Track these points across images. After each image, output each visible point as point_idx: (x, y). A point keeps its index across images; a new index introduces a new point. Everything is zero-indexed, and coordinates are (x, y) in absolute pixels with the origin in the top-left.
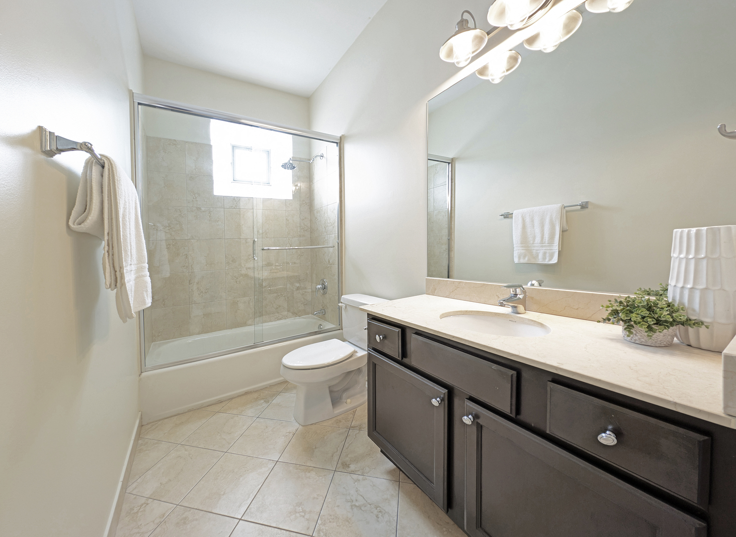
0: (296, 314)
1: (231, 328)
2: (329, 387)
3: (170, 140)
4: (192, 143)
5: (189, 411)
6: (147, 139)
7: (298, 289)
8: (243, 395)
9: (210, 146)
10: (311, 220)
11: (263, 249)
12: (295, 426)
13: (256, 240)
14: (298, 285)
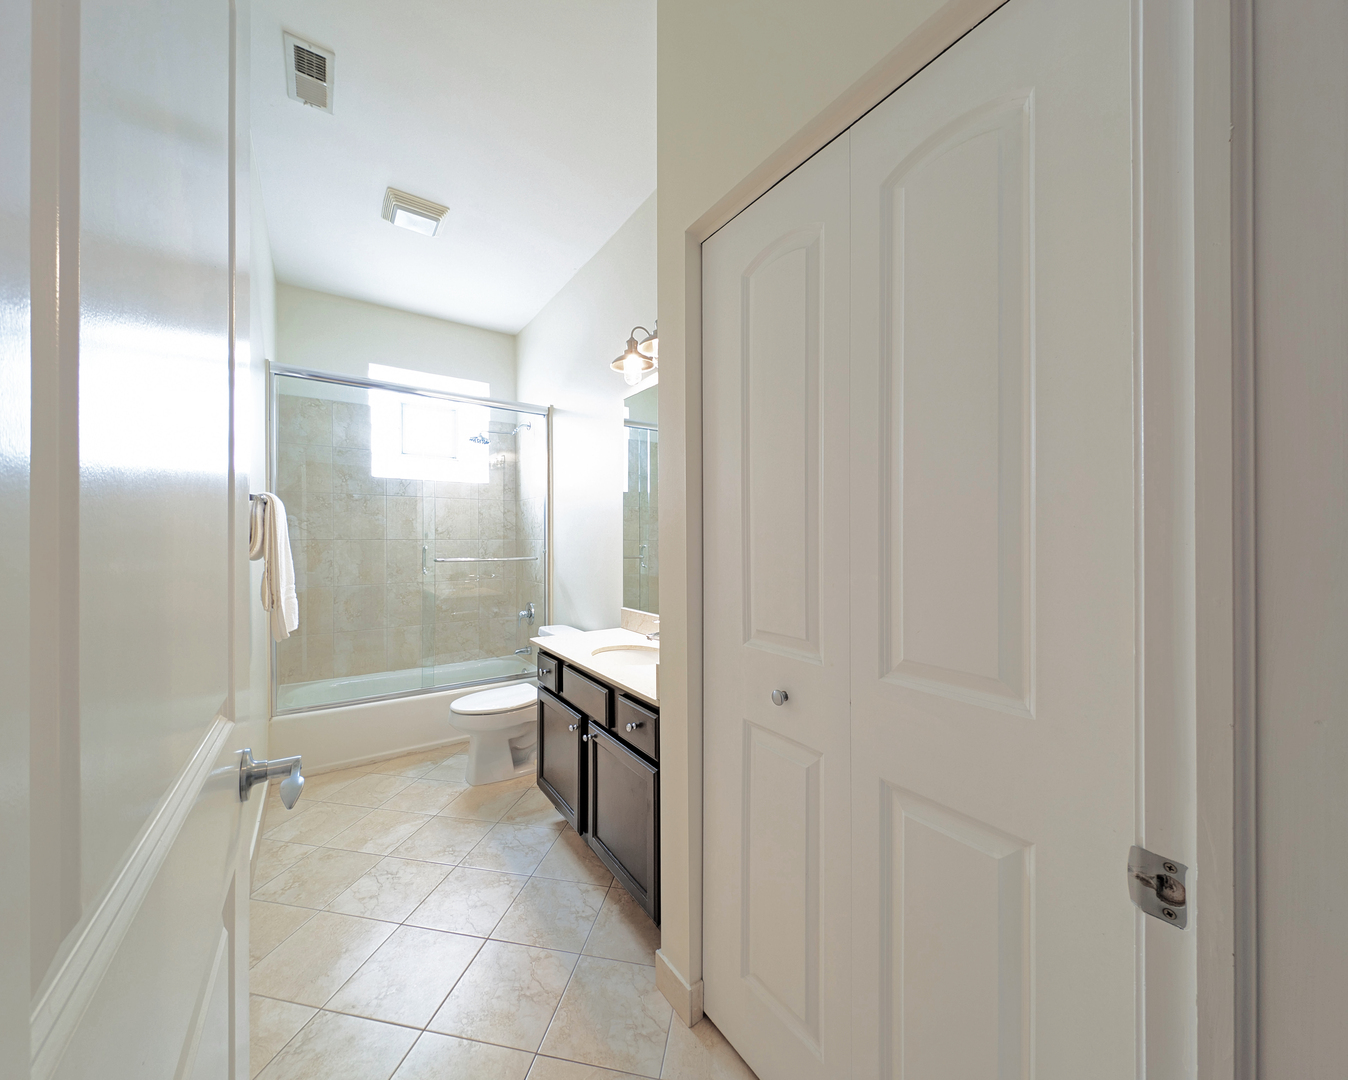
0: (491, 653)
1: (393, 668)
2: (510, 741)
3: (311, 399)
4: (342, 403)
5: (332, 771)
6: (282, 398)
7: (496, 614)
8: (405, 756)
9: (367, 408)
10: (517, 514)
11: (436, 561)
12: (465, 786)
13: (426, 547)
14: (496, 610)
